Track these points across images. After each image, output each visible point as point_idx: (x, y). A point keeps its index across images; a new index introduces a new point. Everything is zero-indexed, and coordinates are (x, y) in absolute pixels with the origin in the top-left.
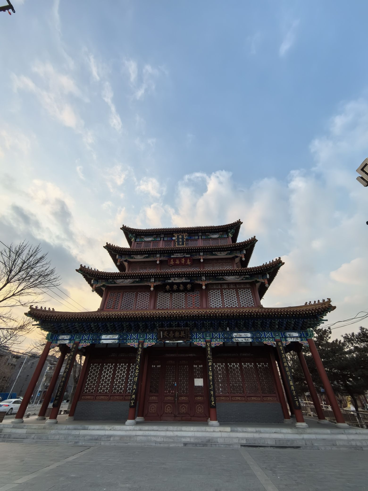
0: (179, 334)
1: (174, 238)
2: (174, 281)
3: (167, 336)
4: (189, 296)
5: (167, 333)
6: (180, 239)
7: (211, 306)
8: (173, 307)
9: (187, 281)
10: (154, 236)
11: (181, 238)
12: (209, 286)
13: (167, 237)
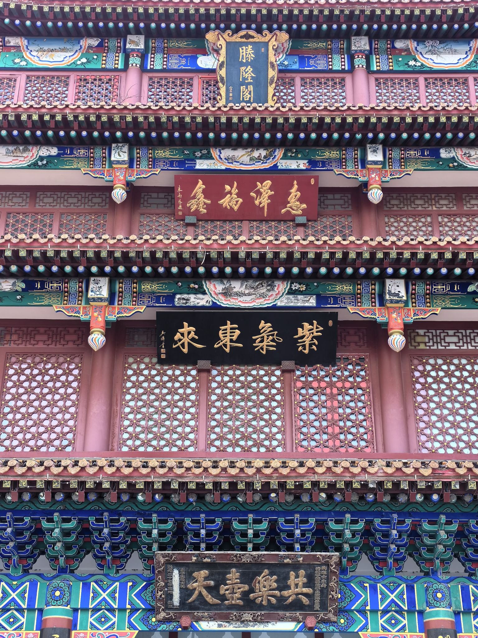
0: (279, 589)
1: (205, 62)
2: (224, 302)
3: (209, 599)
4: (307, 385)
5: (206, 578)
6: (242, 64)
7: (429, 445)
8: (217, 443)
9: (300, 304)
10: (82, 42)
11: (252, 64)
12: (418, 339)
13: (167, 52)
